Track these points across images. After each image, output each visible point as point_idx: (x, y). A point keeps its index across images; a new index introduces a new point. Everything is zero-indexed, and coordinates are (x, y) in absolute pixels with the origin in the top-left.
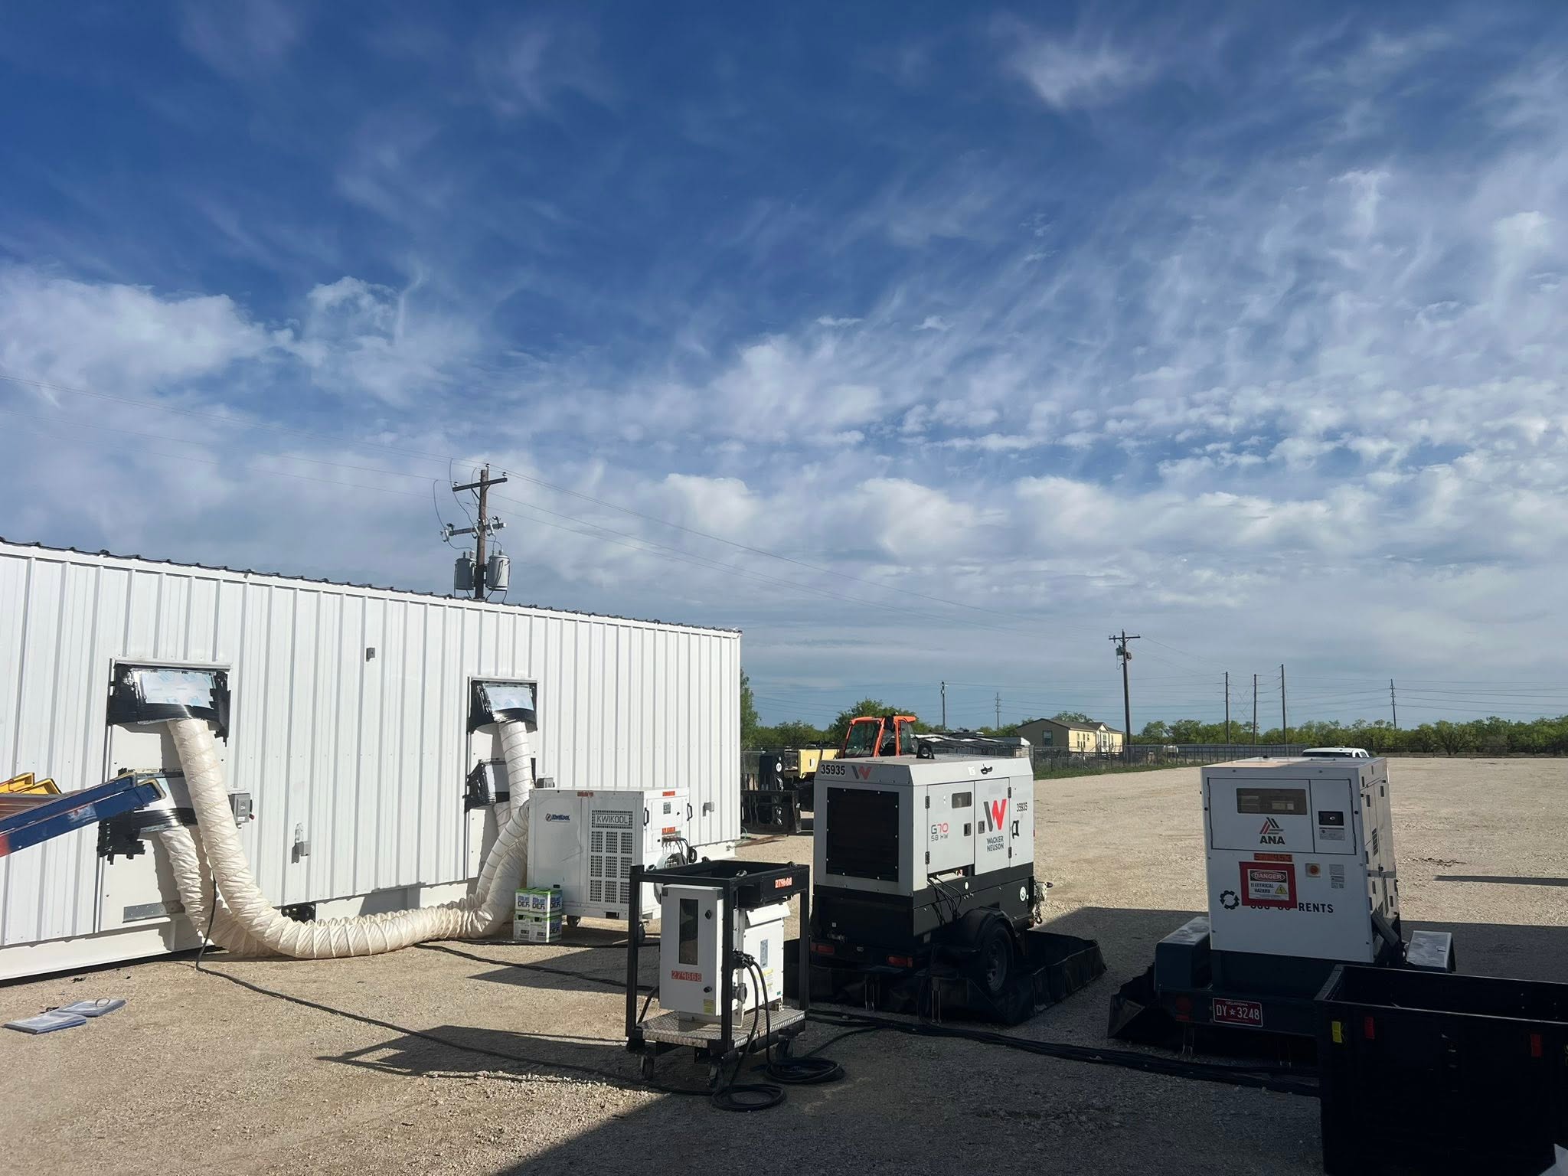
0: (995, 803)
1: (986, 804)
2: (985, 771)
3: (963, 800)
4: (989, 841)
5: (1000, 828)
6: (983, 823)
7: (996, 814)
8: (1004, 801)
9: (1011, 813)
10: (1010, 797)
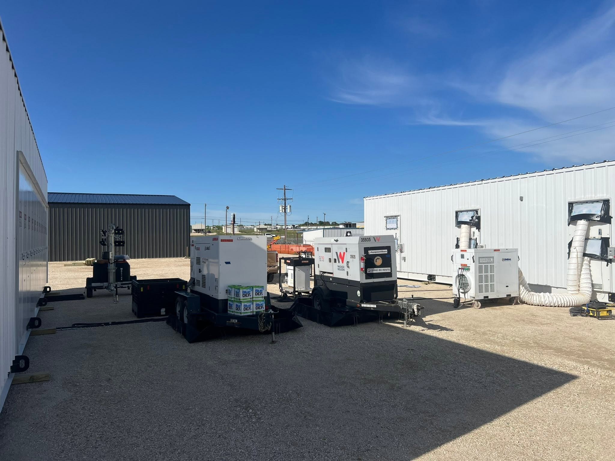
0: (340, 253)
1: (337, 253)
2: (337, 241)
3: (328, 250)
4: (338, 266)
5: (343, 263)
6: (336, 259)
7: (341, 257)
8: (344, 253)
9: (347, 258)
10: (347, 252)
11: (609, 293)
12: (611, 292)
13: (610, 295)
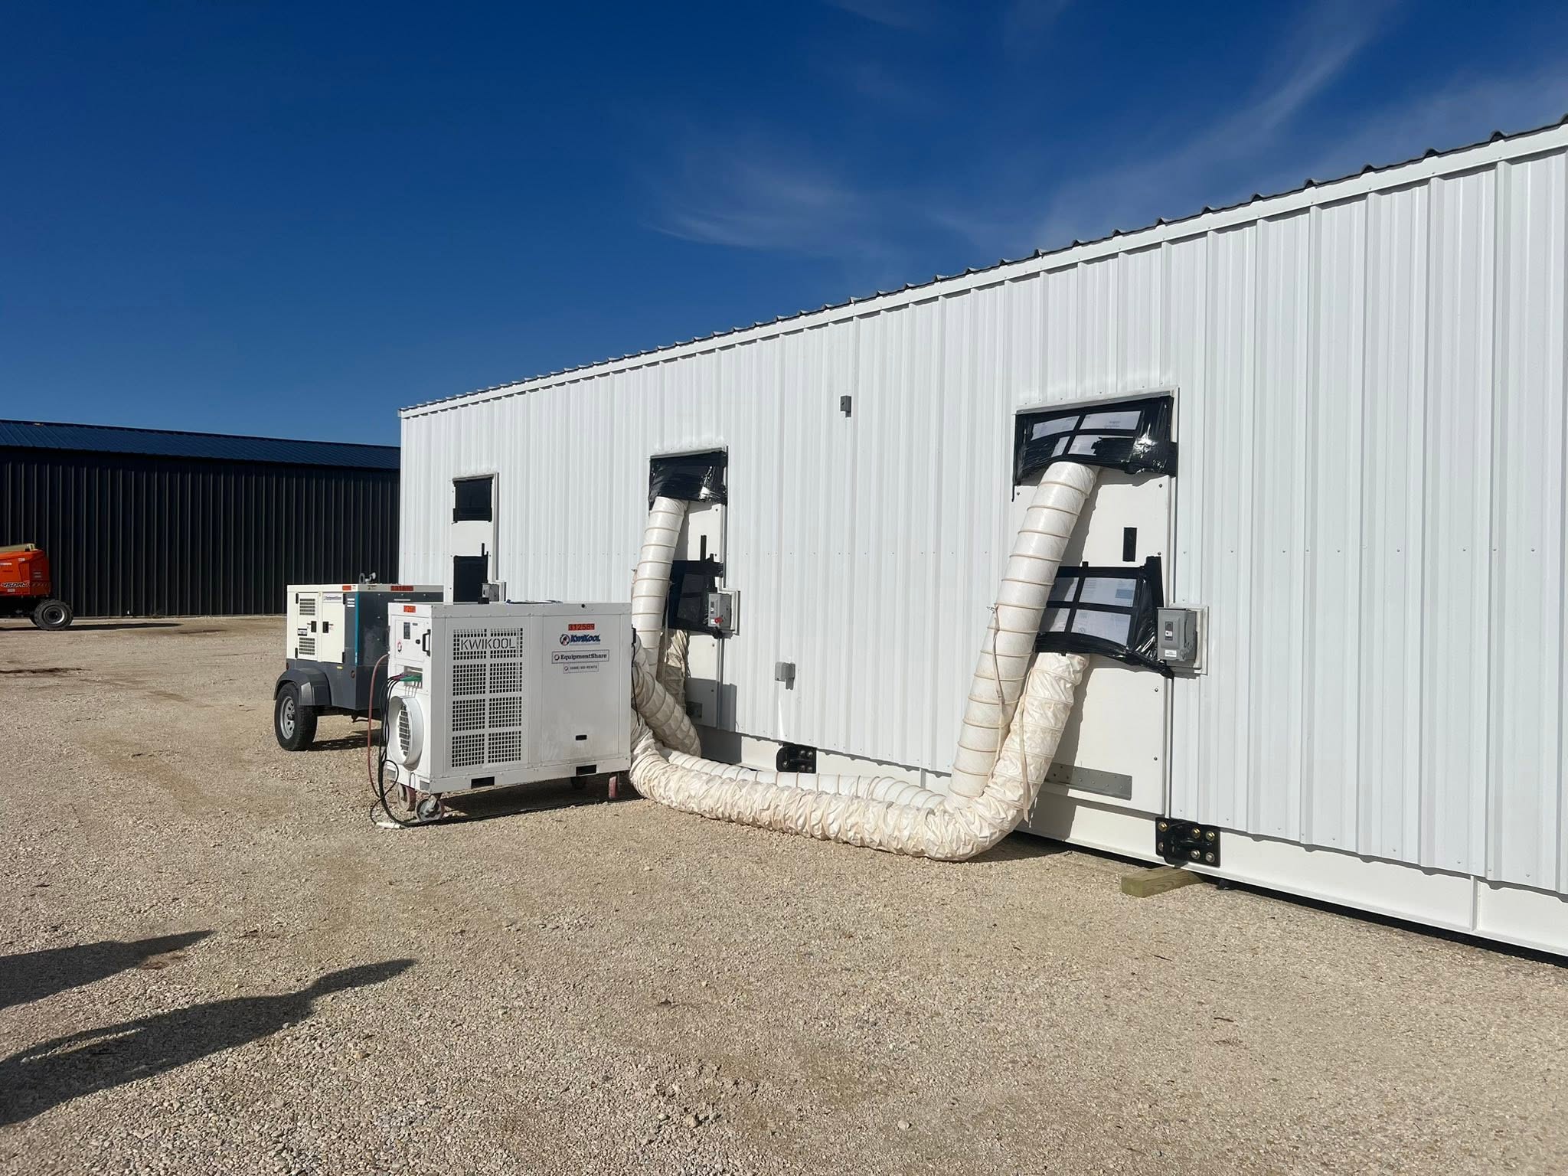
11: (1159, 819)
12: (1167, 817)
13: (1164, 825)
